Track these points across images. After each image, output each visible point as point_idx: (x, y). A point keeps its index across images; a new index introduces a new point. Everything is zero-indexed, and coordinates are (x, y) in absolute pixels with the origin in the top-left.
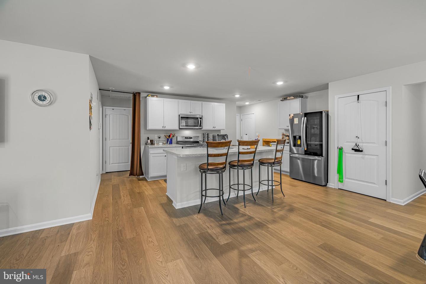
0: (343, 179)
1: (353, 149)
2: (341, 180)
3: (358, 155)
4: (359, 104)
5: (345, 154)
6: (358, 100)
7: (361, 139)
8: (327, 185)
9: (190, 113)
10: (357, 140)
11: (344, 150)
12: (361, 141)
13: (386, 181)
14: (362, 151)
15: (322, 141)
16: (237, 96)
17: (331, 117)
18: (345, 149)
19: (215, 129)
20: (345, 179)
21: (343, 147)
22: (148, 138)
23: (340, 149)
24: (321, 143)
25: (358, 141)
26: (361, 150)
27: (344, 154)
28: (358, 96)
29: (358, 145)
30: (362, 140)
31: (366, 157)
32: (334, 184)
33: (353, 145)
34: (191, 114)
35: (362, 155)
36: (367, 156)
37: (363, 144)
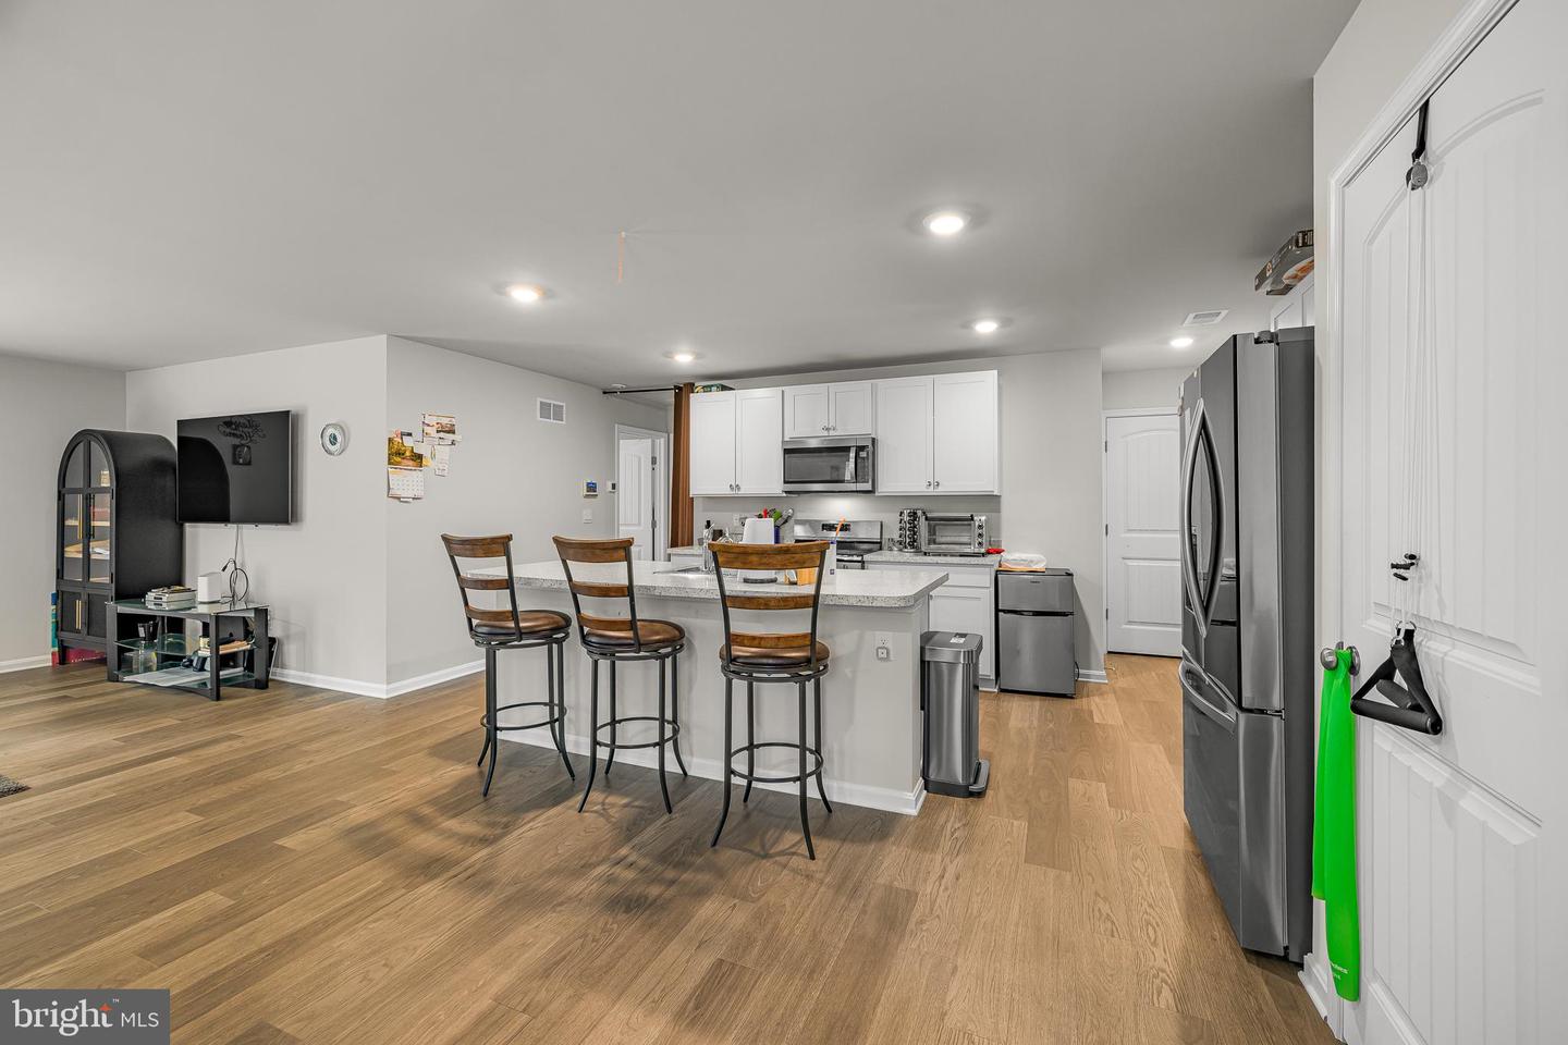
7: (1439, 591)
8: (1301, 965)
9: (828, 429)
12: (1436, 614)
16: (986, 328)
19: (941, 490)
22: (708, 522)
25: (1423, 609)
28: (1424, 112)
31: (1462, 802)
34: (832, 433)
35: (1446, 771)
37: (1449, 648)
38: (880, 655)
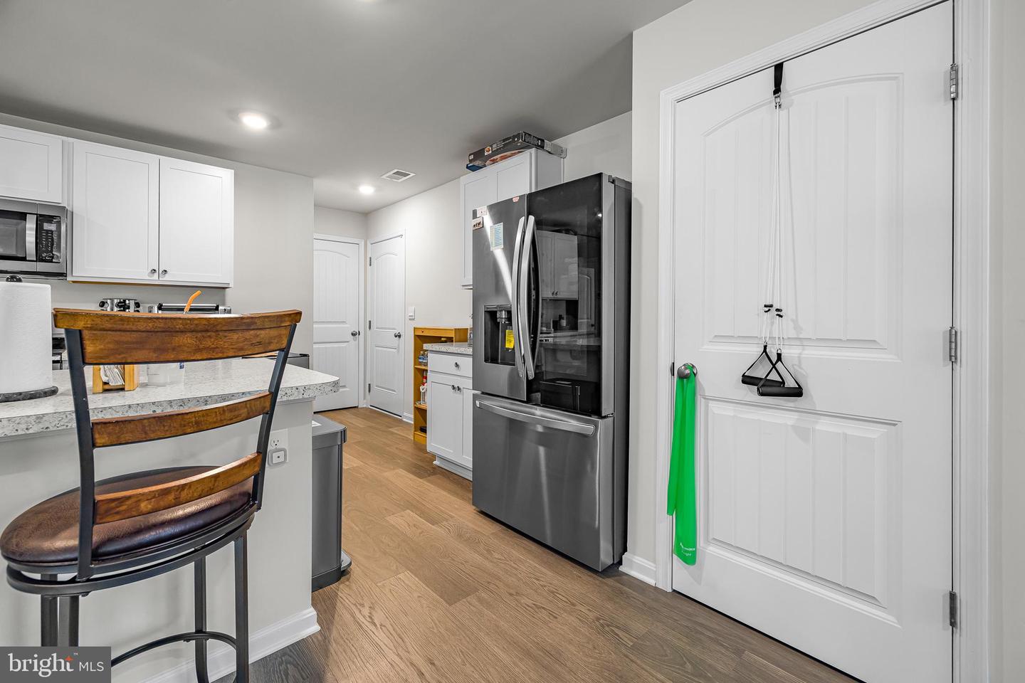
0: (695, 546)
1: (747, 380)
2: (685, 547)
3: (779, 414)
4: (783, 113)
5: (707, 406)
6: (777, 90)
7: (795, 321)
8: (620, 563)
10: (767, 328)
11: (702, 383)
12: (792, 334)
13: (953, 597)
14: (797, 392)
15: (599, 334)
16: (255, 122)
17: (640, 206)
18: (707, 380)
19: (167, 279)
20: (707, 541)
21: (699, 369)
23: (682, 377)
24: (592, 342)
25: (777, 333)
26: (790, 383)
27: (701, 404)
28: (779, 68)
29: (779, 356)
30: (797, 328)
31: (818, 427)
32: (654, 562)
33: (746, 356)
35: (795, 416)
36: (824, 425)
37: (800, 351)
38: (282, 459)
